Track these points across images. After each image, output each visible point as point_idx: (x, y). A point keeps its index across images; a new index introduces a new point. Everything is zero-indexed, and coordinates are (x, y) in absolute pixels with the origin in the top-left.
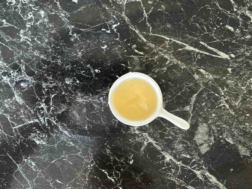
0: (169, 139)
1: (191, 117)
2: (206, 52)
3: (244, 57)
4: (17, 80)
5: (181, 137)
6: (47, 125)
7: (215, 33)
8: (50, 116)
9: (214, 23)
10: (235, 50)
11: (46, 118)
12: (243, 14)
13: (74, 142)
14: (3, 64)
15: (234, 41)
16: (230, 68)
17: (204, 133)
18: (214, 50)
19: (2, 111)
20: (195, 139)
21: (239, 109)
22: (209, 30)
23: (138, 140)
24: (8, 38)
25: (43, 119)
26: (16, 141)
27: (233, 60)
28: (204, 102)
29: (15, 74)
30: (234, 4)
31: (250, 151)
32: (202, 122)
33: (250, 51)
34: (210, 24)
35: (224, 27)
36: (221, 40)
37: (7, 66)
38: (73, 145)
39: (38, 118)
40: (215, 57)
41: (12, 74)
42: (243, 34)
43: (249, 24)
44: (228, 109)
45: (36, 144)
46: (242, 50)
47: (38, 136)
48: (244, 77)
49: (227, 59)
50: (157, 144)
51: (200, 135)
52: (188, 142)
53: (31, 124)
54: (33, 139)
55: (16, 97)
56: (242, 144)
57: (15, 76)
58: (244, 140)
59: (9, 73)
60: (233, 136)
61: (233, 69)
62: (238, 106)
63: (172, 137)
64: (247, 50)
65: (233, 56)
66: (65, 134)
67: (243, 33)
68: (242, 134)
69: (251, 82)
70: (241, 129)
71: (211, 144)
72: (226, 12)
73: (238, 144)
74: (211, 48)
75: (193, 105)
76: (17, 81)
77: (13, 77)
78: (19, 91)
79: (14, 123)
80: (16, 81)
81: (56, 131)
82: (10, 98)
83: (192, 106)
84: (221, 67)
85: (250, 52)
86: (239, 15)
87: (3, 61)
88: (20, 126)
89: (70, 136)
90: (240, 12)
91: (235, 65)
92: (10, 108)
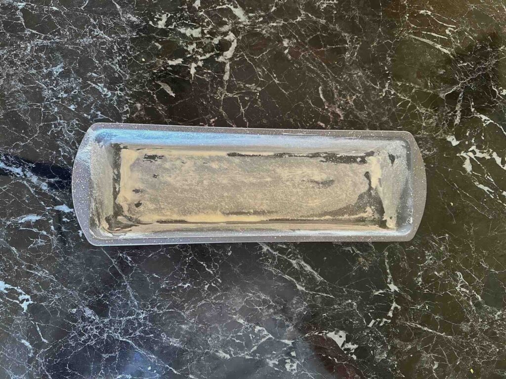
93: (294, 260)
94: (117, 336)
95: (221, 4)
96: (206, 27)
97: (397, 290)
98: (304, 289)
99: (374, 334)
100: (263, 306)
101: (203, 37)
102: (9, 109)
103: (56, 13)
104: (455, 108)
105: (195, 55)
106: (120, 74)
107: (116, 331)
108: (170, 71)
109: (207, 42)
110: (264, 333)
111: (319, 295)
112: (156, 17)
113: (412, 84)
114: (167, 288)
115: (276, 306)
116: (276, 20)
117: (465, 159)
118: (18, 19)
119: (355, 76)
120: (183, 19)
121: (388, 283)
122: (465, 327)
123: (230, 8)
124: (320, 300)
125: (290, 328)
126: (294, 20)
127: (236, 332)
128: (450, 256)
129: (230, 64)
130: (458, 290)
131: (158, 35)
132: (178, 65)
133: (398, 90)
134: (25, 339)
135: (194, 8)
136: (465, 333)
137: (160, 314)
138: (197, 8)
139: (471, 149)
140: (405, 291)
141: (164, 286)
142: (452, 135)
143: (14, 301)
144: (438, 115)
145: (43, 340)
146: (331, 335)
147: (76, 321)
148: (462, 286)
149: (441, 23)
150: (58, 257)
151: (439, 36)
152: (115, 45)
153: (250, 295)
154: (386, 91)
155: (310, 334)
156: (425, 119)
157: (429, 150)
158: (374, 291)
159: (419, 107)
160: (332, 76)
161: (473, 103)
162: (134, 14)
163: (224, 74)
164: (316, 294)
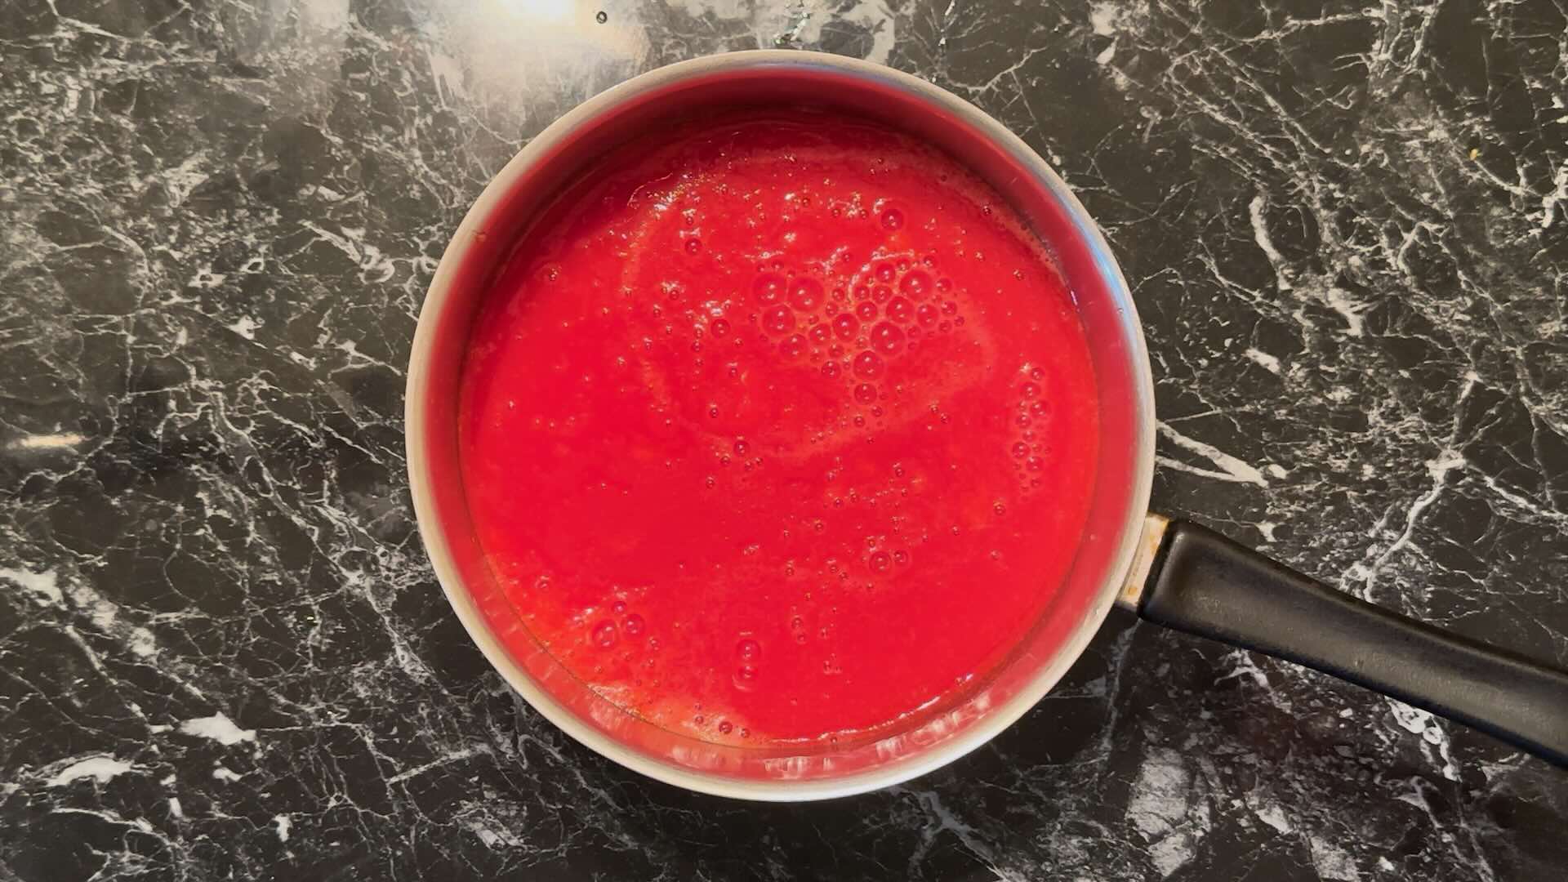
0: (1024, 817)
1: (1112, 723)
2: (1169, 457)
3: (1323, 475)
4: (403, 584)
5: (1074, 805)
6: (524, 767)
7: (1203, 380)
8: (537, 729)
9: (1197, 339)
10: (1286, 450)
11: (522, 738)
12: (1317, 300)
13: (634, 835)
14: (347, 521)
15: (1283, 411)
16: (1268, 521)
17: (1169, 788)
18: (1203, 449)
19: (344, 714)
20: (1135, 817)
21: (1308, 689)
22: (1179, 371)
23: (899, 820)
24: (365, 416)
25: (508, 741)
26: (398, 836)
27: (1278, 490)
28: (1167, 661)
29: (395, 560)
30: (1277, 263)
31: (1359, 861)
32: (1160, 746)
33: (1346, 450)
34: (1185, 347)
35: (1239, 357)
36: (1227, 410)
37: (362, 530)
38: (632, 845)
39: (489, 739)
40: (1203, 477)
41: (383, 561)
42: (1321, 383)
43: (1342, 343)
44: (1264, 691)
45: (483, 845)
46: (1317, 448)
47: (490, 811)
48: (1327, 558)
49: (1255, 484)
50: (974, 836)
51: (1152, 797)
52: (1101, 827)
53: (460, 762)
54: (471, 825)
55: (399, 652)
56: (1327, 835)
57: (394, 567)
58: (1332, 815)
59: (369, 558)
60: (1287, 801)
61: (1282, 526)
62: (1307, 677)
63: (1035, 806)
64: (1337, 447)
65: (1279, 472)
66: (600, 799)
67: (1319, 380)
68: (1325, 792)
69: (1355, 578)
70: (1321, 770)
71: (1199, 834)
72: (1247, 295)
73: (1309, 832)
74: (1188, 443)
75: (1119, 672)
76: (404, 587)
77: (384, 573)
78: (410, 628)
79: (392, 760)
80: (397, 588)
81: (563, 790)
82: (372, 660)
83: (1117, 680)
84: (1232, 520)
85: (1348, 454)
86: (1298, 307)
87: (345, 510)
88: (414, 772)
89: (620, 809)
90: (1306, 295)
91: (1291, 510)
92: (375, 700)
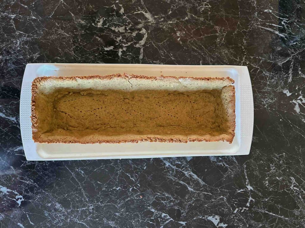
93: (186, 171)
94: (76, 220)
95: (137, 10)
96: (127, 26)
97: (252, 189)
98: (192, 190)
99: (238, 217)
100: (167, 201)
101: (126, 32)
102: (7, 81)
103: (34, 20)
104: (289, 72)
105: (121, 43)
106: (75, 57)
107: (75, 217)
108: (106, 54)
109: (128, 35)
110: (167, 218)
111: (202, 193)
112: (96, 20)
113: (260, 57)
114: (106, 190)
115: (175, 201)
116: (172, 19)
117: (296, 104)
118: (12, 25)
119: (223, 53)
120: (113, 21)
121: (246, 185)
122: (296, 212)
123: (143, 13)
124: (203, 196)
125: (184, 214)
126: (183, 19)
127: (150, 217)
128: (286, 167)
129: (143, 49)
130: (292, 188)
131: (98, 32)
132: (111, 50)
133: (251, 61)
134: (20, 223)
135: (120, 14)
136: (297, 215)
137: (103, 206)
138: (122, 13)
139: (299, 98)
140: (258, 190)
141: (104, 189)
142: (286, 89)
143: (13, 199)
144: (277, 77)
145: (31, 223)
146: (210, 218)
147: (51, 211)
148: (294, 186)
149: (278, 17)
150: (39, 172)
151: (277, 26)
152: (71, 39)
153: (159, 194)
154: (243, 62)
155: (197, 218)
156: (269, 79)
157: (272, 99)
158: (237, 190)
159: (265, 72)
160: (209, 54)
161: (300, 69)
162: (83, 19)
163: (140, 55)
164: (200, 193)
